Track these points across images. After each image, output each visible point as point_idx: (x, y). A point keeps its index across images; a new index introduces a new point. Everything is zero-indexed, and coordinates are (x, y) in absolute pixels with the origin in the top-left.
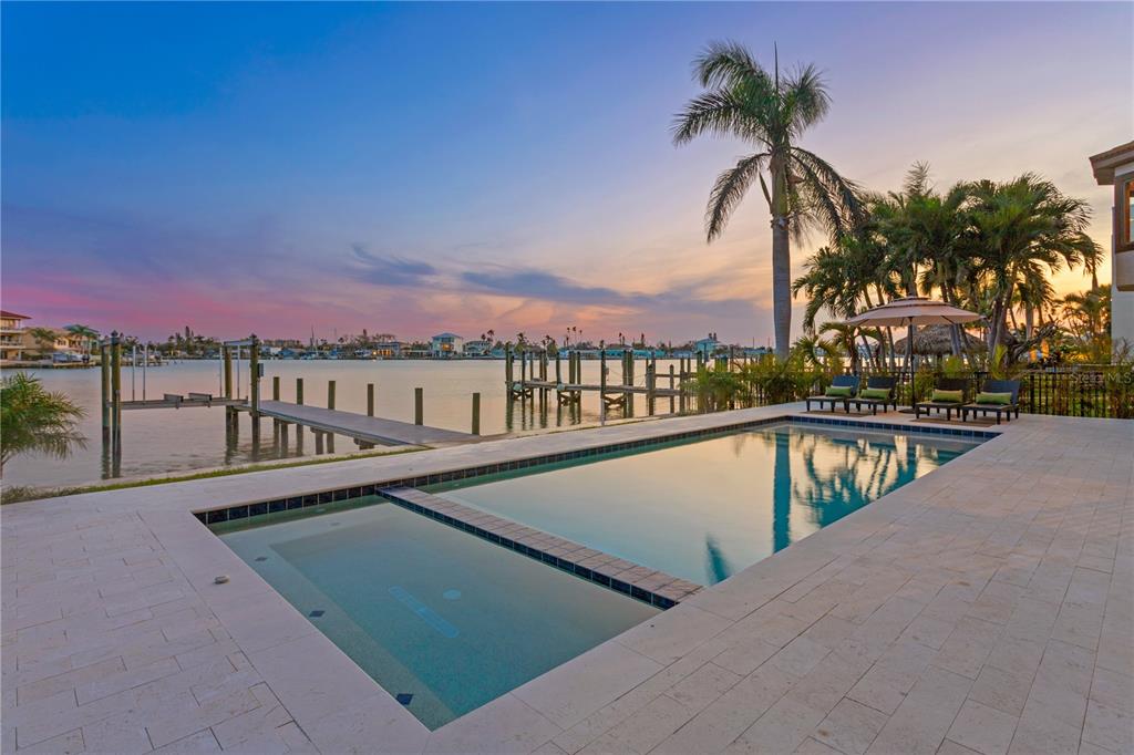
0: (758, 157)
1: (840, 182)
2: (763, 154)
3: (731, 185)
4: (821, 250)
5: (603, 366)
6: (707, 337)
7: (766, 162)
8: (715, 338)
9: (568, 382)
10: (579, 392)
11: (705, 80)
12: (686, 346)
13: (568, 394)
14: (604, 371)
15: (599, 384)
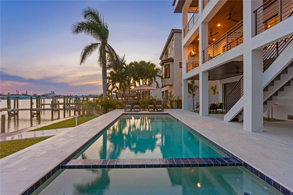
0: (97, 44)
1: (116, 55)
2: (99, 43)
3: (88, 50)
4: (111, 71)
5: (31, 102)
6: (51, 92)
7: (99, 46)
8: (54, 92)
9: (13, 108)
10: (18, 111)
11: (85, 17)
12: (44, 95)
13: (13, 112)
14: (32, 104)
15: (29, 108)
